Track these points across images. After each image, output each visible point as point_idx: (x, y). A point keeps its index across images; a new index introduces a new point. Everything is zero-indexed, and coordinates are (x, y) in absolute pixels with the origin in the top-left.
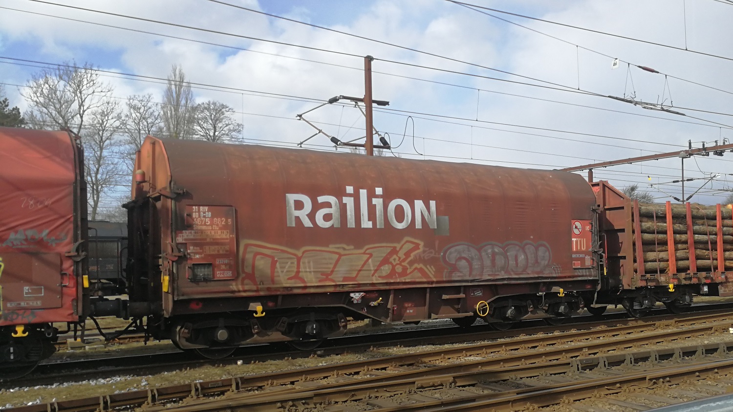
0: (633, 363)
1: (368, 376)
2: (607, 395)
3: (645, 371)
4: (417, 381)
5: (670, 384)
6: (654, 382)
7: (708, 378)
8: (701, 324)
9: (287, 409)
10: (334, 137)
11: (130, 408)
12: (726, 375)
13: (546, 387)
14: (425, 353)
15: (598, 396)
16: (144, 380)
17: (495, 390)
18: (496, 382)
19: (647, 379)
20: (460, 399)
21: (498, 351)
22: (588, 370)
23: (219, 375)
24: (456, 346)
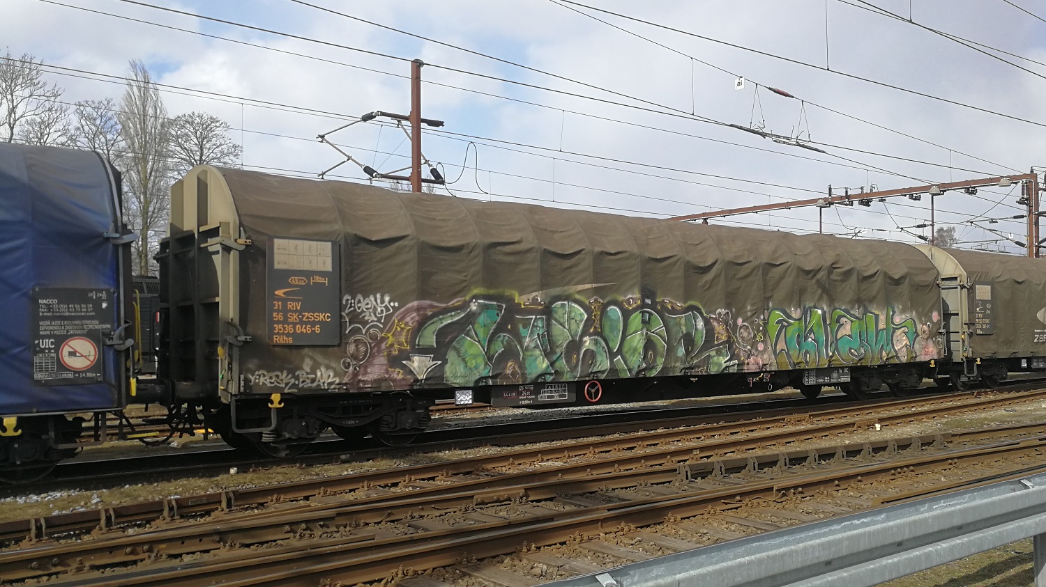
0: (757, 469)
1: (410, 488)
2: (724, 511)
3: (772, 479)
4: (477, 494)
5: (803, 496)
6: (783, 493)
7: (849, 488)
8: (840, 418)
9: (298, 534)
10: (367, 167)
11: (75, 535)
12: (872, 484)
13: (645, 501)
14: (488, 457)
15: (712, 512)
16: (95, 496)
17: (579, 506)
18: (581, 495)
19: (774, 490)
20: (533, 518)
21: (584, 454)
22: (699, 478)
23: (203, 489)
24: (529, 447)
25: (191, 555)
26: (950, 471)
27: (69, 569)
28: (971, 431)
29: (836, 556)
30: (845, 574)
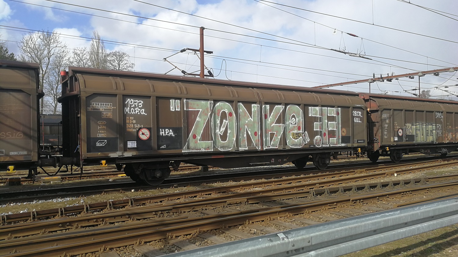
0: (343, 191)
1: (201, 198)
2: (329, 209)
3: (350, 196)
4: (228, 201)
5: (363, 203)
6: (355, 202)
7: (383, 200)
8: (379, 171)
9: (158, 216)
10: (183, 70)
11: (75, 214)
12: (393, 199)
13: (296, 204)
14: (231, 186)
15: (324, 209)
16: (82, 199)
17: (269, 206)
18: (270, 202)
19: (351, 200)
20: (251, 211)
21: (271, 185)
22: (319, 195)
23: (122, 197)
24: (248, 182)
25: (118, 223)
26: (427, 194)
27: (73, 227)
28: (437, 177)
29: (378, 228)
30: (382, 236)
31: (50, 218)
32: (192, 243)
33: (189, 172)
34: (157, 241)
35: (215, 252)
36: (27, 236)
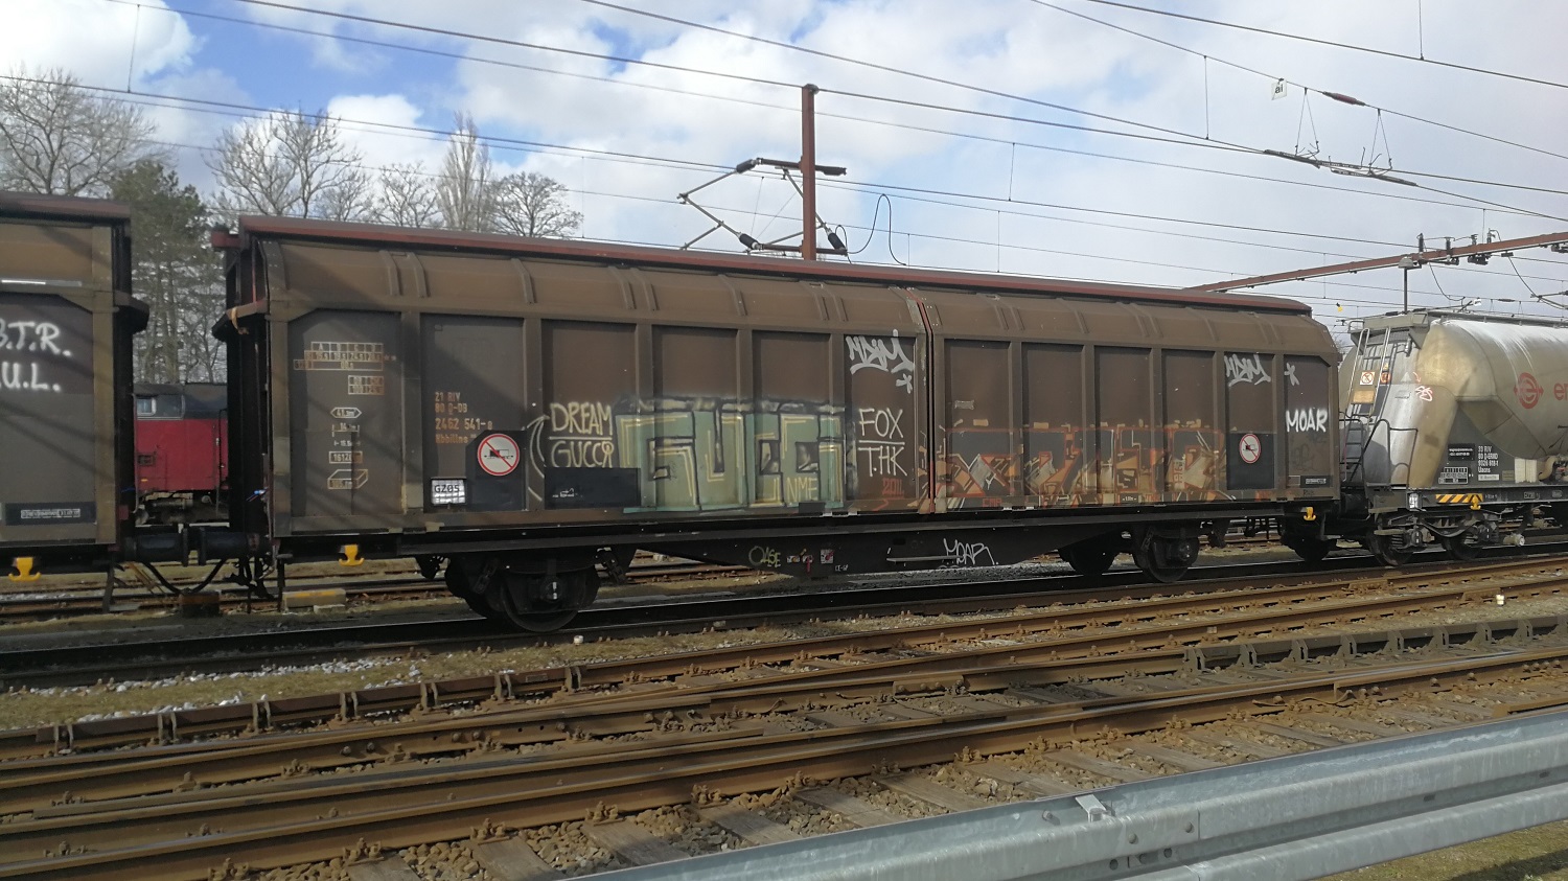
0: (1306, 655)
1: (807, 669)
2: (1256, 715)
3: (1330, 672)
4: (897, 680)
5: (1380, 698)
6: (1349, 694)
7: (1455, 689)
8: (1439, 585)
9: (663, 725)
10: (744, 235)
11: (392, 715)
12: (1491, 684)
13: (1136, 698)
14: (908, 630)
15: (1239, 716)
16: (413, 667)
17: (1040, 701)
18: (1043, 687)
19: (1335, 688)
20: (976, 716)
21: (1047, 631)
22: (1218, 668)
23: (542, 662)
24: (967, 619)
25: (530, 746)
27: (387, 757)
29: (1443, 788)
30: (1456, 815)
31: (313, 726)
32: (778, 820)
33: (764, 581)
34: (659, 811)
35: (859, 855)
36: (243, 781)
